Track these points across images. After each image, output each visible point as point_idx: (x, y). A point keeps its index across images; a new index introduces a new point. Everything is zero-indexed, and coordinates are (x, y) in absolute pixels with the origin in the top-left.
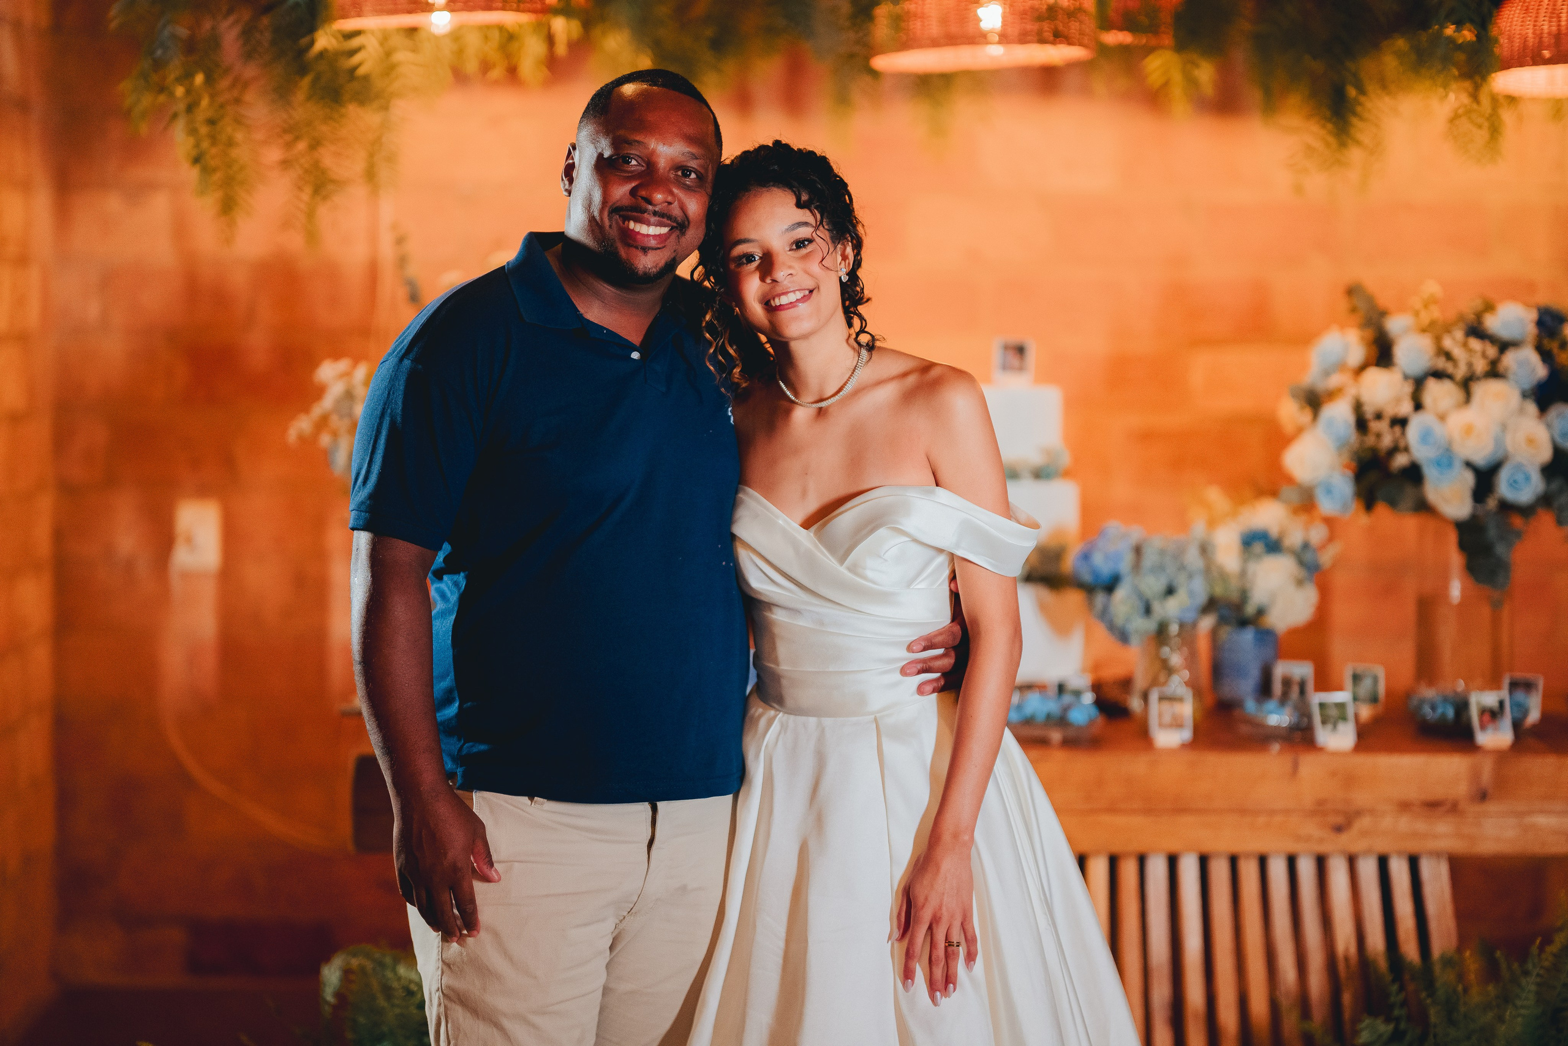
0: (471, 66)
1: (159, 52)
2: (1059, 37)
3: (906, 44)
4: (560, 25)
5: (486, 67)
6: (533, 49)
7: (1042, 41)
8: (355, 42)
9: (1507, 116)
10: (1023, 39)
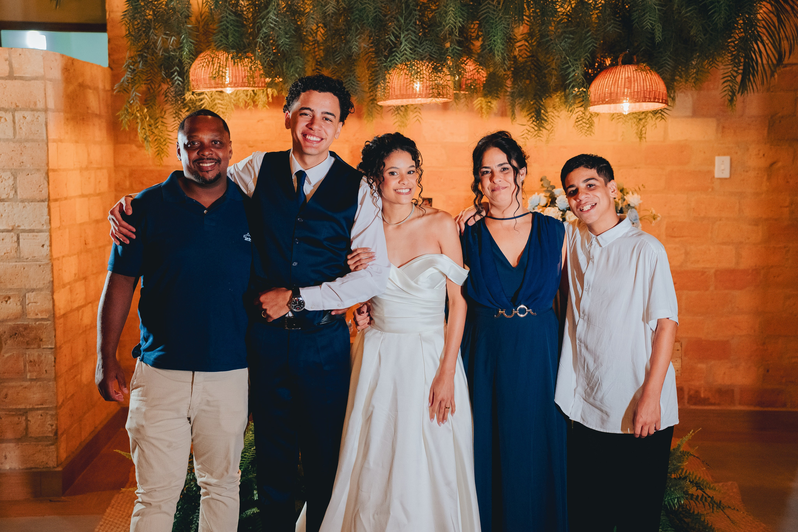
0: (242, 105)
1: (131, 102)
2: (439, 95)
3: (387, 98)
4: (269, 90)
5: (246, 105)
6: (262, 98)
7: (434, 96)
8: (201, 97)
9: (595, 120)
10: (427, 96)
